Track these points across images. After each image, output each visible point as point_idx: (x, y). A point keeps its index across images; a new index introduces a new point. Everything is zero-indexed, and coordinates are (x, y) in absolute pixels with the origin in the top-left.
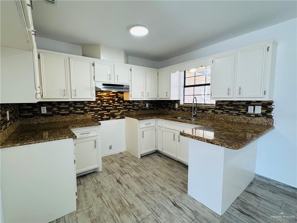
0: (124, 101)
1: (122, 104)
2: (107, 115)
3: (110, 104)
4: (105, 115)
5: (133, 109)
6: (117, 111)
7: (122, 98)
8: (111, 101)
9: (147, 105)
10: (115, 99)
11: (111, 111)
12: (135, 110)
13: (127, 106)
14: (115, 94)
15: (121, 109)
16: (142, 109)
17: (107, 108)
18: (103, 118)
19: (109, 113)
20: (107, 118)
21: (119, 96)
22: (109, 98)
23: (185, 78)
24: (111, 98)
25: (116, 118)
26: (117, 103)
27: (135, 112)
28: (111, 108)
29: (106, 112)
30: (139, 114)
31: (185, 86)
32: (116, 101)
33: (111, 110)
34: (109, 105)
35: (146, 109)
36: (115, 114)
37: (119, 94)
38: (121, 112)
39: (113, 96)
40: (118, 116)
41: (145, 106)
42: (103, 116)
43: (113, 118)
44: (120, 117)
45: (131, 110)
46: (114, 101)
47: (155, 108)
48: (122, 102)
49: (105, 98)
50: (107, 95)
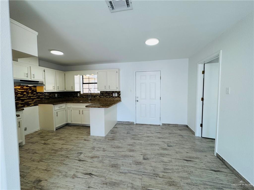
0: (37, 93)
1: (35, 95)
2: (22, 104)
3: (25, 95)
4: (20, 104)
5: (45, 98)
6: (31, 100)
7: (35, 90)
8: (25, 93)
9: (56, 95)
10: (29, 91)
11: (25, 101)
12: (46, 99)
13: (39, 96)
14: (28, 88)
15: (35, 98)
16: (52, 98)
17: (21, 98)
18: (18, 106)
19: (24, 102)
20: (21, 106)
21: (32, 89)
22: (24, 90)
23: (83, 79)
24: (26, 90)
25: (30, 105)
26: (30, 94)
27: (47, 100)
28: (26, 98)
29: (21, 101)
30: (50, 102)
31: (83, 83)
32: (30, 93)
33: (25, 99)
34: (23, 96)
35: (55, 98)
36: (29, 103)
37: (32, 88)
38: (34, 101)
39: (27, 89)
40: (32, 104)
41: (55, 96)
42: (18, 105)
43: (27, 106)
44: (33, 105)
45: (43, 99)
46: (28, 93)
47: (62, 97)
48: (35, 94)
49: (19, 90)
50: (21, 88)
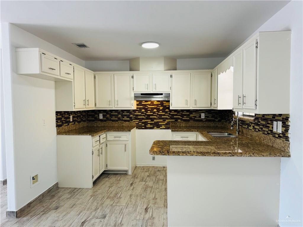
0: (171, 111)
1: (168, 113)
2: (151, 124)
5: (182, 120)
6: (162, 120)
7: (168, 106)
8: (155, 110)
9: (203, 116)
12: (185, 120)
13: (173, 115)
14: (160, 103)
15: (167, 118)
16: (194, 120)
17: (151, 117)
19: (153, 122)
20: (150, 127)
21: (164, 105)
22: (154, 107)
25: (161, 127)
27: (184, 123)
28: (155, 117)
29: (150, 120)
30: (189, 126)
32: (161, 110)
34: (153, 114)
35: (201, 120)
36: (160, 123)
38: (166, 122)
39: (157, 105)
40: (163, 126)
41: (200, 116)
42: (147, 125)
43: (157, 128)
44: (164, 128)
45: (179, 121)
46: (158, 110)
49: (149, 107)
50: (151, 104)
